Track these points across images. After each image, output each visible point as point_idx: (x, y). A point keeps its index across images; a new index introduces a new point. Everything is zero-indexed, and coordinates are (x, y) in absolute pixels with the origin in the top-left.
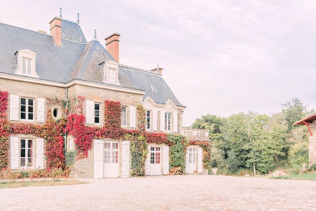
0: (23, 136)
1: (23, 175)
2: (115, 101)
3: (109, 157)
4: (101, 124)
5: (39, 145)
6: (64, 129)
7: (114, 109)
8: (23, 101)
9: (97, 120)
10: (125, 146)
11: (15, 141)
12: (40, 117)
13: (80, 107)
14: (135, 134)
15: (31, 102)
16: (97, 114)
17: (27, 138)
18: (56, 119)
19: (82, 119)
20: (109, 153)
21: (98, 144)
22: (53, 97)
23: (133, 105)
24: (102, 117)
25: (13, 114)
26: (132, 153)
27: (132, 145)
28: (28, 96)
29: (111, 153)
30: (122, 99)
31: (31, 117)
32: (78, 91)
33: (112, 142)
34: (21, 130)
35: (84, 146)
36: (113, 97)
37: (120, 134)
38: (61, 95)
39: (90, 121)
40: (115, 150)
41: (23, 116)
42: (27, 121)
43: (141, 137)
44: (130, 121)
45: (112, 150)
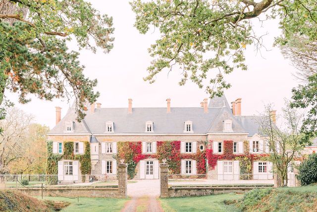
0: (187, 160)
1: (188, 177)
2: (229, 140)
3: (227, 169)
4: (222, 153)
5: (194, 163)
6: (204, 156)
7: (229, 146)
8: (187, 144)
9: (220, 151)
10: (236, 164)
11: (183, 162)
12: (194, 151)
13: (211, 145)
14: (242, 157)
15: (190, 144)
16: (220, 147)
17: (189, 160)
18: (201, 150)
19: (211, 151)
21: (220, 163)
22: (200, 140)
23: (241, 141)
24: (222, 149)
25: (183, 150)
26: (241, 167)
27: (240, 163)
28: (189, 142)
29: (228, 167)
30: (234, 139)
31: (190, 151)
32: (210, 138)
33: (228, 161)
34: (186, 157)
35: (213, 164)
36: (228, 139)
37: (233, 157)
38: (204, 139)
39: (216, 151)
40: (230, 165)
41: (187, 151)
42: (189, 153)
43: (246, 158)
44: (240, 150)
45: (228, 165)
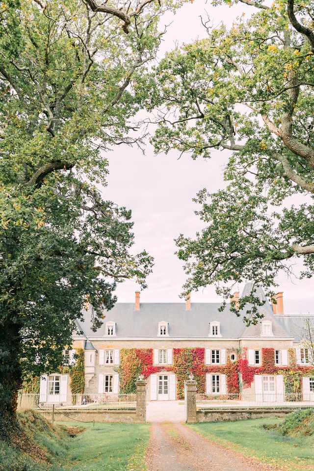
0: (213, 374)
1: (215, 398)
2: (269, 347)
3: (267, 387)
4: (260, 365)
5: (223, 378)
6: (237, 368)
7: (270, 354)
8: (213, 352)
9: (257, 362)
10: (279, 380)
11: (209, 377)
12: (223, 362)
13: (245, 354)
14: (287, 370)
15: (218, 352)
16: (257, 357)
17: (216, 374)
18: (233, 361)
19: (246, 362)
20: (267, 384)
21: (258, 378)
22: (231, 348)
23: (285, 348)
24: (260, 359)
25: (208, 360)
26: (286, 384)
27: (284, 378)
28: (215, 349)
29: (269, 384)
30: (275, 346)
31: (218, 361)
32: (244, 344)
33: (269, 376)
34: (212, 370)
35: (249, 380)
36: (268, 345)
37: (275, 371)
38: (236, 346)
39: (252, 362)
40: (272, 382)
41: (213, 361)
42: (216, 364)
43: (291, 372)
44: (284, 361)
45: (269, 381)
